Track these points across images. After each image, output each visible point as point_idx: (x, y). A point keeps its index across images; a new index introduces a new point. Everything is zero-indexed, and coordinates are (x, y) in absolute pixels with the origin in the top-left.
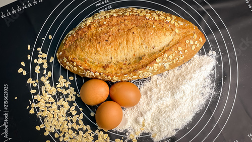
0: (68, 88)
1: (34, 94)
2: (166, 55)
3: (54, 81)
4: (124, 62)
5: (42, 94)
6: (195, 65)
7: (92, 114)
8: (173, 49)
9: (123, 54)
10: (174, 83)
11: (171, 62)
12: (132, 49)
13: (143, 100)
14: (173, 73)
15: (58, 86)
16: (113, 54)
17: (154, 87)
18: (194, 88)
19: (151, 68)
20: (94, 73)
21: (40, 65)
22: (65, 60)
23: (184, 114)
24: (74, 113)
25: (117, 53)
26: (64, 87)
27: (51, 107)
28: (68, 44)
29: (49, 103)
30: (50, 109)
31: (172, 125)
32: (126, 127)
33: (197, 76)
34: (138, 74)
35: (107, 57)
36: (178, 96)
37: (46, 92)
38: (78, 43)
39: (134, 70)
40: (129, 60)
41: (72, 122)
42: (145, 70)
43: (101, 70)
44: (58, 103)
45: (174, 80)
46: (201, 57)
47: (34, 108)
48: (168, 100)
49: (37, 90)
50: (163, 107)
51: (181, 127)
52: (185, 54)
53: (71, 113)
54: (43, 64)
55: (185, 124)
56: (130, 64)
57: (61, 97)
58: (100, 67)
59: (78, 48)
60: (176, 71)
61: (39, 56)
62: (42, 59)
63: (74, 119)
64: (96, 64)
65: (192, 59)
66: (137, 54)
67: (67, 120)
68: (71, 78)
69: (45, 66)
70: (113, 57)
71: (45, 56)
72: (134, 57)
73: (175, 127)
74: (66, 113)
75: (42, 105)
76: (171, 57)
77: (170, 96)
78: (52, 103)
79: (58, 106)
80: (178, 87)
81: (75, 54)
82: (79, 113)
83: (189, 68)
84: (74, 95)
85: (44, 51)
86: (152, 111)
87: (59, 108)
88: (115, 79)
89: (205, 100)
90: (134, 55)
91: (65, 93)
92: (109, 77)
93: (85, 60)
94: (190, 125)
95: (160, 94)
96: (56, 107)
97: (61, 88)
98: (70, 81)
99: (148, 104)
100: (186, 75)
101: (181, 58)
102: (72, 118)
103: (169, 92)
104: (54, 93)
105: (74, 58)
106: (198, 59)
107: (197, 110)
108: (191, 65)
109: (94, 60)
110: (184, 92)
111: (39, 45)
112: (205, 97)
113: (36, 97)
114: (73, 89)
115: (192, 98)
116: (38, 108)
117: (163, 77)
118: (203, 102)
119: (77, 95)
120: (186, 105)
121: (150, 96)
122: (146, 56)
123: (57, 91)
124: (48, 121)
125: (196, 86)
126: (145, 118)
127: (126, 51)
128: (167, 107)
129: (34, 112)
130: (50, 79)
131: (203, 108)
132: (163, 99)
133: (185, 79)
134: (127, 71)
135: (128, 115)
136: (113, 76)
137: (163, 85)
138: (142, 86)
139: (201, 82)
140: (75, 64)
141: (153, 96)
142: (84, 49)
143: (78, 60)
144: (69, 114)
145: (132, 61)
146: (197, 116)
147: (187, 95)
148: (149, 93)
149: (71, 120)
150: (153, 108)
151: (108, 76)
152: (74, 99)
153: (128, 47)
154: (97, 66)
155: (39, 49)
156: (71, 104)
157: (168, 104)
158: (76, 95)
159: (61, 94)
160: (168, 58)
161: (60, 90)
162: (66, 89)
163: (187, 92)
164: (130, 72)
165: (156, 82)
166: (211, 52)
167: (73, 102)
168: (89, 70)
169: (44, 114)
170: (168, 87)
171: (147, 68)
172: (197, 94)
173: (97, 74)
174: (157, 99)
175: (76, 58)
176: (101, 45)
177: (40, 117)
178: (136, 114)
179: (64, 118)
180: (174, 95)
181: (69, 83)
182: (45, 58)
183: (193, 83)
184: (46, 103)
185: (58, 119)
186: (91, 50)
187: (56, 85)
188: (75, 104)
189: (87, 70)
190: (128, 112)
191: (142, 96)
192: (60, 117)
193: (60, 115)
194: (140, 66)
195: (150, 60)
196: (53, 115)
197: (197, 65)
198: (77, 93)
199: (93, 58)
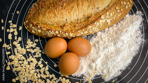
0: (35, 48)
1: (9, 55)
2: (108, 13)
3: (23, 44)
4: (77, 22)
5: (15, 55)
6: (128, 22)
7: (55, 65)
8: (113, 9)
9: (75, 15)
10: (114, 36)
11: (112, 19)
12: (82, 11)
13: (93, 50)
14: (112, 30)
15: (27, 47)
16: (68, 16)
17: (100, 40)
18: (129, 38)
19: (98, 24)
20: (55, 32)
21: (11, 33)
22: (31, 25)
23: (125, 57)
24: (41, 66)
25: (70, 15)
26: (32, 48)
27: (23, 63)
28: (32, 13)
29: (21, 61)
30: (22, 65)
31: (118, 67)
32: (83, 72)
33: (130, 29)
34: (88, 29)
35: (63, 19)
36: (119, 44)
37: (18, 52)
38: (40, 11)
39: (85, 27)
40: (80, 20)
41: (41, 73)
42: (94, 25)
43: (59, 29)
44: (28, 60)
45: (114, 34)
46: (131, 16)
47: (10, 65)
48: (112, 48)
49: (11, 51)
50: (109, 54)
51: (124, 69)
52: (121, 12)
53: (39, 66)
54: (14, 32)
55: (127, 65)
56: (81, 22)
57: (30, 55)
58: (59, 27)
59: (40, 15)
60: (114, 28)
61: (11, 27)
62: (13, 29)
63: (42, 71)
64: (55, 25)
65: (125, 18)
66: (86, 14)
67: (36, 72)
68: (37, 40)
69: (16, 33)
70: (68, 19)
71: (15, 26)
72: (84, 18)
73: (119, 69)
74: (35, 67)
75: (16, 63)
76: (111, 14)
77: (113, 45)
78: (23, 60)
79: (29, 62)
80: (118, 38)
81: (38, 20)
82: (45, 66)
83: (124, 25)
84: (40, 53)
85: (14, 23)
86: (101, 58)
87: (29, 64)
88: (71, 35)
89: (139, 47)
90: (84, 15)
91: (33, 52)
92: (67, 34)
93: (46, 24)
94: (131, 66)
95: (105, 45)
96: (27, 63)
97: (29, 48)
98: (36, 42)
99: (97, 53)
100: (123, 29)
101: (119, 15)
102: (40, 70)
103: (112, 43)
104: (24, 53)
105: (38, 23)
106: (129, 17)
107: (134, 54)
108: (125, 22)
109: (53, 23)
110: (123, 42)
111: (9, 19)
112: (138, 44)
113: (10, 57)
114: (38, 48)
115: (129, 46)
116: (13, 65)
117: (106, 33)
118: (137, 48)
119: (43, 52)
120: (126, 52)
121: (98, 47)
122: (93, 16)
123: (26, 51)
124: (21, 74)
125: (131, 37)
126: (97, 64)
127: (77, 13)
128: (112, 53)
129: (9, 69)
130: (20, 42)
131: (138, 52)
132: (109, 47)
133: (122, 32)
134: (79, 27)
135: (83, 63)
136: (69, 33)
137: (106, 38)
138: (91, 41)
139: (134, 34)
140: (39, 27)
141: (100, 47)
142: (45, 15)
143: (41, 24)
144: (37, 67)
145: (83, 20)
146: (135, 59)
147: (125, 43)
148: (97, 45)
149: (40, 72)
150: (101, 56)
151: (65, 33)
152: (40, 55)
153: (78, 9)
154: (56, 27)
155: (10, 22)
156: (38, 59)
157: (113, 51)
158: (41, 53)
159: (30, 52)
160: (109, 15)
161: (29, 50)
162: (33, 49)
163: (125, 42)
164: (82, 29)
165: (101, 36)
166: (138, 12)
167: (39, 58)
168: (50, 30)
169: (18, 69)
170: (110, 39)
171: (95, 24)
172: (133, 42)
173: (57, 32)
174: (104, 49)
175: (39, 22)
176: (58, 10)
177: (15, 72)
178: (89, 62)
179: (34, 71)
180: (116, 44)
181: (35, 44)
182: (15, 28)
183: (129, 34)
184: (19, 61)
185: (29, 72)
186: (50, 15)
187: (25, 47)
188: (41, 59)
189: (48, 30)
190: (83, 61)
191: (92, 48)
192: (31, 70)
193: (31, 68)
194: (89, 23)
195: (96, 18)
196: (25, 69)
197: (129, 22)
198: (42, 51)
199: (53, 21)
